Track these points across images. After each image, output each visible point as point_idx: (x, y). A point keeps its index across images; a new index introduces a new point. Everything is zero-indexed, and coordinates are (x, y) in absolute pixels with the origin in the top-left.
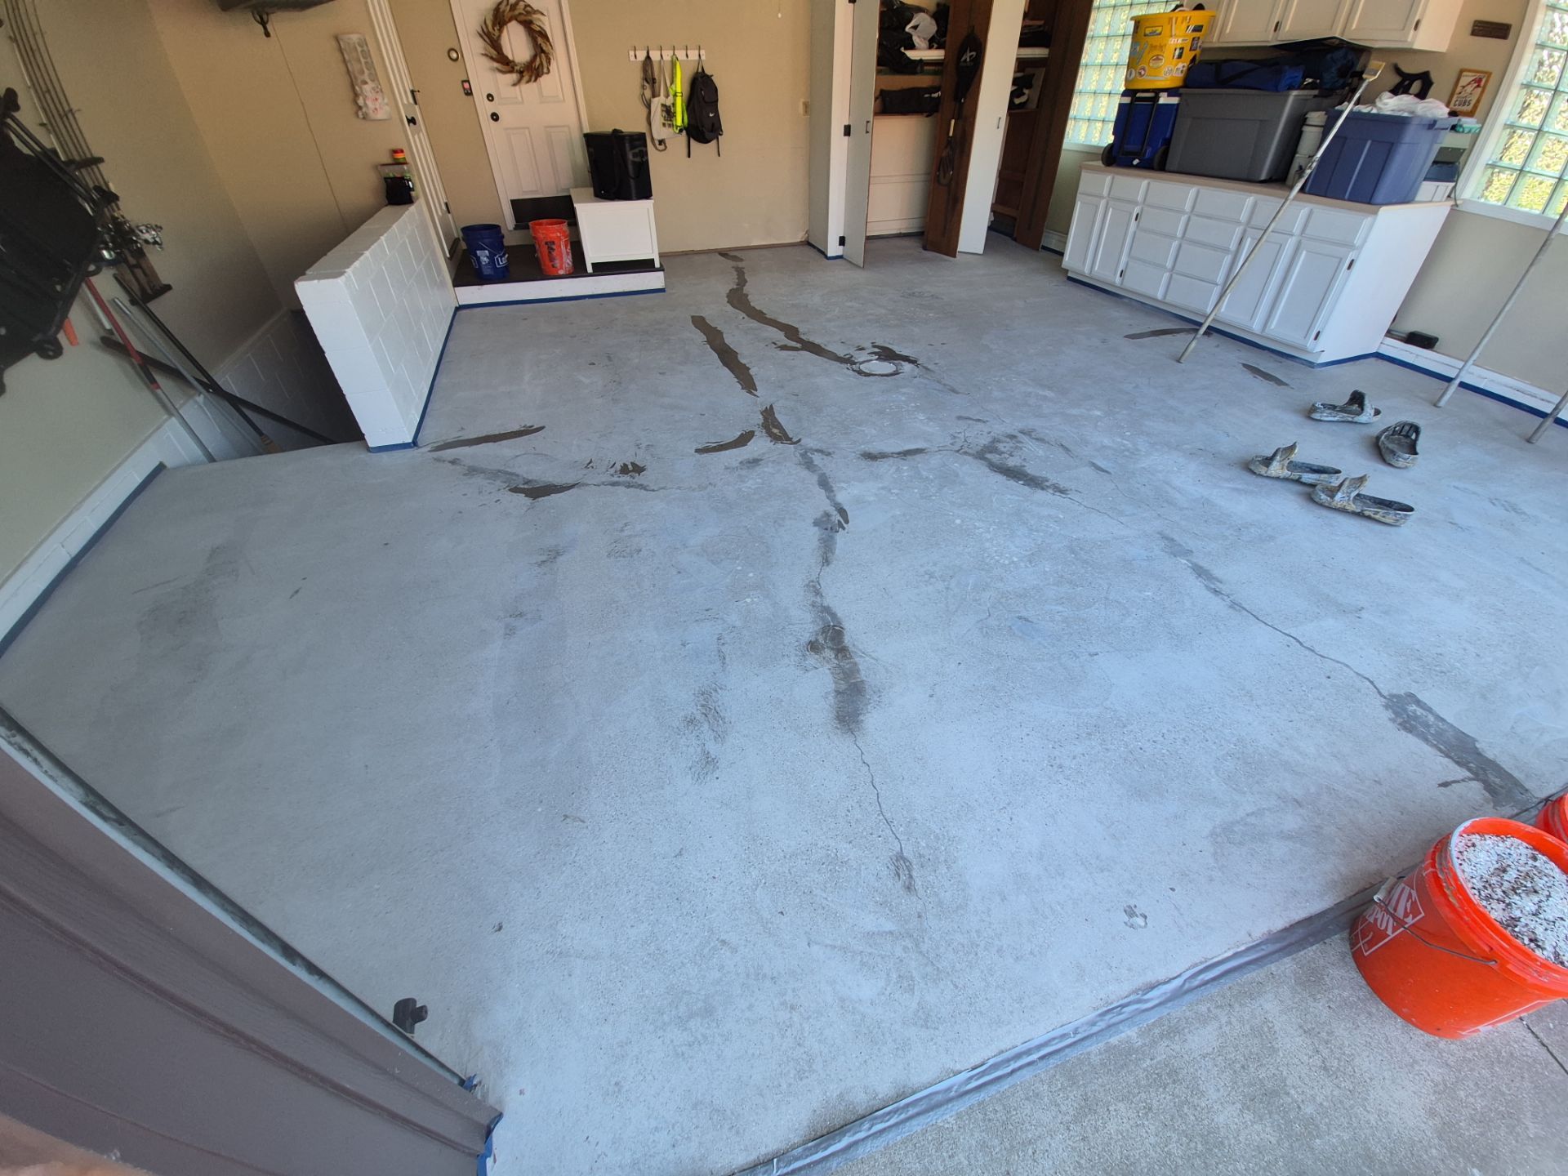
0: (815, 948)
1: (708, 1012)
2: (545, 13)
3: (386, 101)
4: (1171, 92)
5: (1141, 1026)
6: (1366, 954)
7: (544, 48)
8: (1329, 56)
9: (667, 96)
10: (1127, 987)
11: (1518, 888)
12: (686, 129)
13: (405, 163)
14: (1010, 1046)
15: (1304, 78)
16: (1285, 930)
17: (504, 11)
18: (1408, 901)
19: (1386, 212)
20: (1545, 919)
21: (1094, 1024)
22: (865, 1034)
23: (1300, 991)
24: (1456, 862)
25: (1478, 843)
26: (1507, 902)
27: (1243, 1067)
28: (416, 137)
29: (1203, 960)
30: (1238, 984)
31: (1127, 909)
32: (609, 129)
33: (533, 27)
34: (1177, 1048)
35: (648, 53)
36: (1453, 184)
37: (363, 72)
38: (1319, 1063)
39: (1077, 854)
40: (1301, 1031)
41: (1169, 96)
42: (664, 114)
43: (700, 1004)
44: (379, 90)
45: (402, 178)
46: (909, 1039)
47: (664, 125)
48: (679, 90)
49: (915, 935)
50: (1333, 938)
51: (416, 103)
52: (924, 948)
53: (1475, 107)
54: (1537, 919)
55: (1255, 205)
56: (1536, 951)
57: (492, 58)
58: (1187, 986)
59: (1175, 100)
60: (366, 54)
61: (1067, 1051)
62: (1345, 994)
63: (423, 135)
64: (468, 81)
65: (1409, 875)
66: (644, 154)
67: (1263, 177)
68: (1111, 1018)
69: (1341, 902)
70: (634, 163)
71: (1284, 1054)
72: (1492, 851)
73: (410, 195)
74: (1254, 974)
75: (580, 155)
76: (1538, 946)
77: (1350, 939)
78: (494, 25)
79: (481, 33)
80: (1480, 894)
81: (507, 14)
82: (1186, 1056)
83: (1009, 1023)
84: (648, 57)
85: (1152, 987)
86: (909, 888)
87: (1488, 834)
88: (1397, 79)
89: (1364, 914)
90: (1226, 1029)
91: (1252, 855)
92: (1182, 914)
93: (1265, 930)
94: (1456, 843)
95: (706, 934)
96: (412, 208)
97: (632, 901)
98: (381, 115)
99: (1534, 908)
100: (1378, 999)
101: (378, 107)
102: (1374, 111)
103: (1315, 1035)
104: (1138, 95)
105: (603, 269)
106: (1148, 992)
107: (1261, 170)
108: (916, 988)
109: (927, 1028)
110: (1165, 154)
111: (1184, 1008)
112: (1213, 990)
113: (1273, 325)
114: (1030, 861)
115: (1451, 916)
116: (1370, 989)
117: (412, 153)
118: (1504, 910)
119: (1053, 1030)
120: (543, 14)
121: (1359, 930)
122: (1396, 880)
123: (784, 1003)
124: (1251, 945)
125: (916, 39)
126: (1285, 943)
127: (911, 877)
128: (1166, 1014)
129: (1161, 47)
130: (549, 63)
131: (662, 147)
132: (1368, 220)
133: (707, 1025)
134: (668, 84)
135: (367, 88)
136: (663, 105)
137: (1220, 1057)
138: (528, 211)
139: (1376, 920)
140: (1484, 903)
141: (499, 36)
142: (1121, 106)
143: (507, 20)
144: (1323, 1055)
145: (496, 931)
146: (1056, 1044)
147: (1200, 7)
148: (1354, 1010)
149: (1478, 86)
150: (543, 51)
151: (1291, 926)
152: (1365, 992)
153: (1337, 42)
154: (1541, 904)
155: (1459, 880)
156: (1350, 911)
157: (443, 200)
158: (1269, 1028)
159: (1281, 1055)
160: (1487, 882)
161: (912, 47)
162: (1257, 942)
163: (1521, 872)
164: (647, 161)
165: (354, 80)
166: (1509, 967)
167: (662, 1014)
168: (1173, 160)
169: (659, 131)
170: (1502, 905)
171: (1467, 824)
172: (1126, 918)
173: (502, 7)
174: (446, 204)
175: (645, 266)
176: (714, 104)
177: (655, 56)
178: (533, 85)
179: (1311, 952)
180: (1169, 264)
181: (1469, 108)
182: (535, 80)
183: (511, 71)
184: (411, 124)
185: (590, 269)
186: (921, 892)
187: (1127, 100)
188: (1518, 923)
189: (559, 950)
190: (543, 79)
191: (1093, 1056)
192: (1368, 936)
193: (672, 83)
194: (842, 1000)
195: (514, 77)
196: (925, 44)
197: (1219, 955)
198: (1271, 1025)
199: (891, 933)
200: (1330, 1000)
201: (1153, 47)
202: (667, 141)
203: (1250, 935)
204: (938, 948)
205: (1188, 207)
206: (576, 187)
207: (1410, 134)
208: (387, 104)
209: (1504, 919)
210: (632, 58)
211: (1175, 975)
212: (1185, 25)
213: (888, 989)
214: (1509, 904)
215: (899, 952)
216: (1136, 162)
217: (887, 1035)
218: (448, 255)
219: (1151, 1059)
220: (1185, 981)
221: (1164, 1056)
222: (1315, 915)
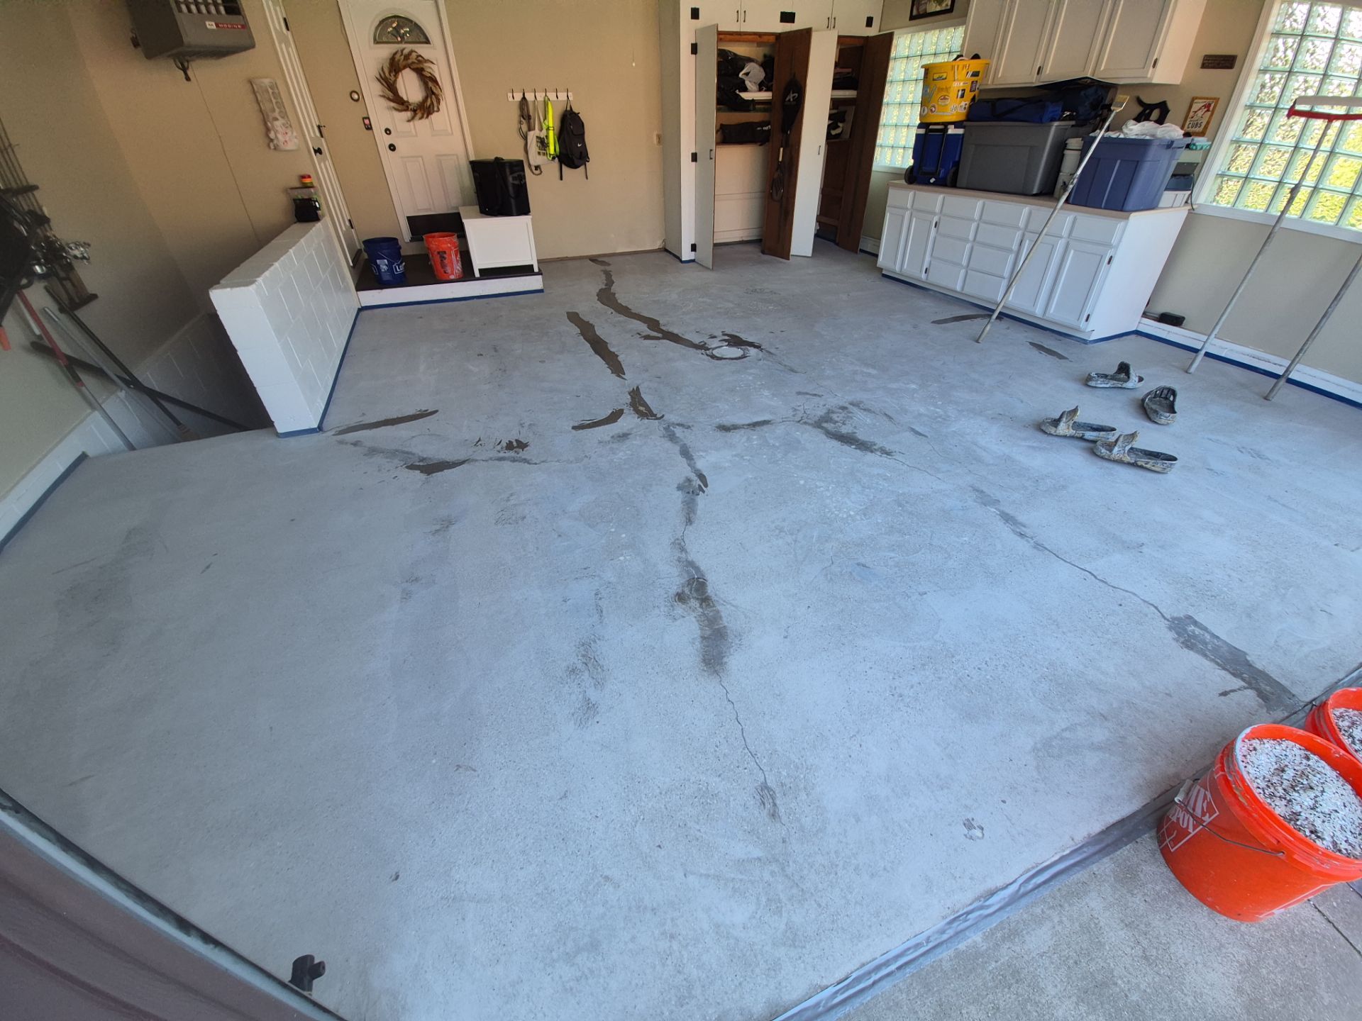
0: (691, 878)
1: (594, 946)
2: (435, 62)
3: (295, 134)
4: (957, 124)
5: (984, 931)
6: (1172, 850)
7: (434, 91)
8: (1082, 93)
9: (541, 129)
10: (969, 896)
11: (1297, 786)
12: (557, 156)
13: (312, 187)
14: (871, 959)
15: (1063, 112)
16: (1103, 832)
17: (399, 60)
18: (1203, 802)
19: (1136, 218)
20: (1322, 812)
21: (943, 932)
22: (739, 957)
23: (1119, 887)
24: (1242, 765)
25: (1258, 747)
26: (1288, 798)
27: (1076, 963)
28: (322, 165)
29: (1034, 865)
30: (1065, 885)
31: (966, 822)
32: (491, 157)
33: (424, 73)
34: (1018, 949)
35: (524, 94)
36: (1190, 192)
37: (274, 110)
38: (1140, 953)
39: (919, 775)
40: (1122, 925)
41: (955, 128)
42: (539, 144)
43: (586, 940)
44: (288, 126)
45: (310, 200)
46: (779, 959)
47: (539, 153)
48: (551, 125)
49: (780, 860)
50: (1143, 837)
51: (322, 136)
52: (789, 871)
53: (1206, 127)
54: (1315, 813)
55: (1030, 213)
56: (1317, 841)
57: (389, 99)
58: (1022, 890)
59: (960, 131)
60: (277, 95)
61: (921, 959)
62: (1158, 888)
63: (329, 163)
64: (369, 118)
65: (1203, 777)
66: (522, 178)
67: (1035, 191)
68: (959, 925)
69: (1148, 803)
70: (513, 184)
71: (1110, 948)
72: (1271, 754)
73: (317, 214)
74: (1079, 875)
75: (467, 179)
76: (1318, 837)
77: (1158, 838)
78: (390, 72)
79: (378, 77)
80: (1265, 793)
81: (402, 63)
82: (1025, 956)
83: (868, 937)
84: (524, 98)
85: (992, 893)
86: (774, 815)
87: (1266, 738)
88: (1139, 109)
89: (1168, 814)
90: (1059, 928)
91: (1069, 766)
92: (1013, 824)
93: (1085, 834)
94: (1240, 748)
95: (590, 871)
96: (319, 225)
97: (521, 844)
98: (290, 146)
99: (1311, 803)
100: (1186, 890)
101: (288, 139)
102: (1122, 136)
103: (1136, 928)
104: (931, 127)
105: (488, 274)
106: (988, 899)
107: (1033, 188)
108: (783, 909)
109: (795, 947)
110: (956, 174)
111: (1021, 911)
112: (1045, 892)
113: (1052, 310)
114: (879, 784)
115: (1242, 814)
116: (1178, 881)
117: (319, 179)
118: (1286, 806)
119: (908, 940)
120: (433, 63)
121: (1164, 829)
122: (1192, 782)
123: (663, 933)
124: (1076, 847)
125: (748, 84)
126: (1103, 845)
127: (775, 805)
128: (1005, 918)
129: (947, 89)
130: (439, 102)
131: (538, 172)
132: (1121, 224)
133: (593, 959)
134: (542, 120)
135: (278, 124)
136: (537, 137)
137: (1056, 955)
138: (422, 225)
139: (1178, 819)
140: (1269, 800)
141: (395, 81)
142: (918, 136)
143: (401, 66)
144: (1143, 945)
145: (393, 880)
146: (912, 953)
147: (976, 57)
148: (1166, 902)
149: (1208, 110)
150: (433, 93)
151: (1107, 829)
152: (1174, 884)
153: (1089, 81)
154: (1317, 799)
155: (1246, 781)
156: (1155, 811)
157: (347, 217)
158: (1096, 924)
159: (1108, 948)
160: (1269, 781)
161: (745, 89)
162: (1079, 845)
163: (1297, 771)
164: (525, 183)
165: (265, 116)
166: (1295, 857)
167: (551, 952)
168: (963, 178)
169: (535, 159)
170: (1284, 802)
171: (1248, 730)
172: (966, 831)
173: (397, 57)
174: (350, 221)
175: (525, 270)
176: (581, 136)
177: (530, 97)
178: (425, 122)
179: (1126, 851)
180: (964, 262)
181: (1201, 129)
182: (427, 117)
183: (407, 109)
184: (318, 154)
185: (477, 274)
186: (784, 819)
187: (922, 131)
188: (1299, 817)
189: (453, 895)
190: (434, 116)
191: (944, 963)
192: (1173, 834)
193: (545, 118)
194: (718, 926)
195: (409, 114)
196: (755, 88)
197: (1048, 860)
198: (1096, 921)
199: (759, 859)
200: (1145, 894)
201: (941, 90)
202: (542, 167)
203: (1073, 840)
204: (801, 870)
205: (976, 216)
206: (464, 205)
207: (1152, 153)
208: (296, 138)
209: (1287, 814)
210: (511, 99)
211: (1011, 881)
212: (965, 71)
213: (759, 912)
214: (1290, 801)
215: (767, 876)
216: (932, 180)
217: (759, 957)
218: (351, 264)
219: (996, 962)
220: (1020, 885)
221: (1007, 958)
222: (1127, 817)
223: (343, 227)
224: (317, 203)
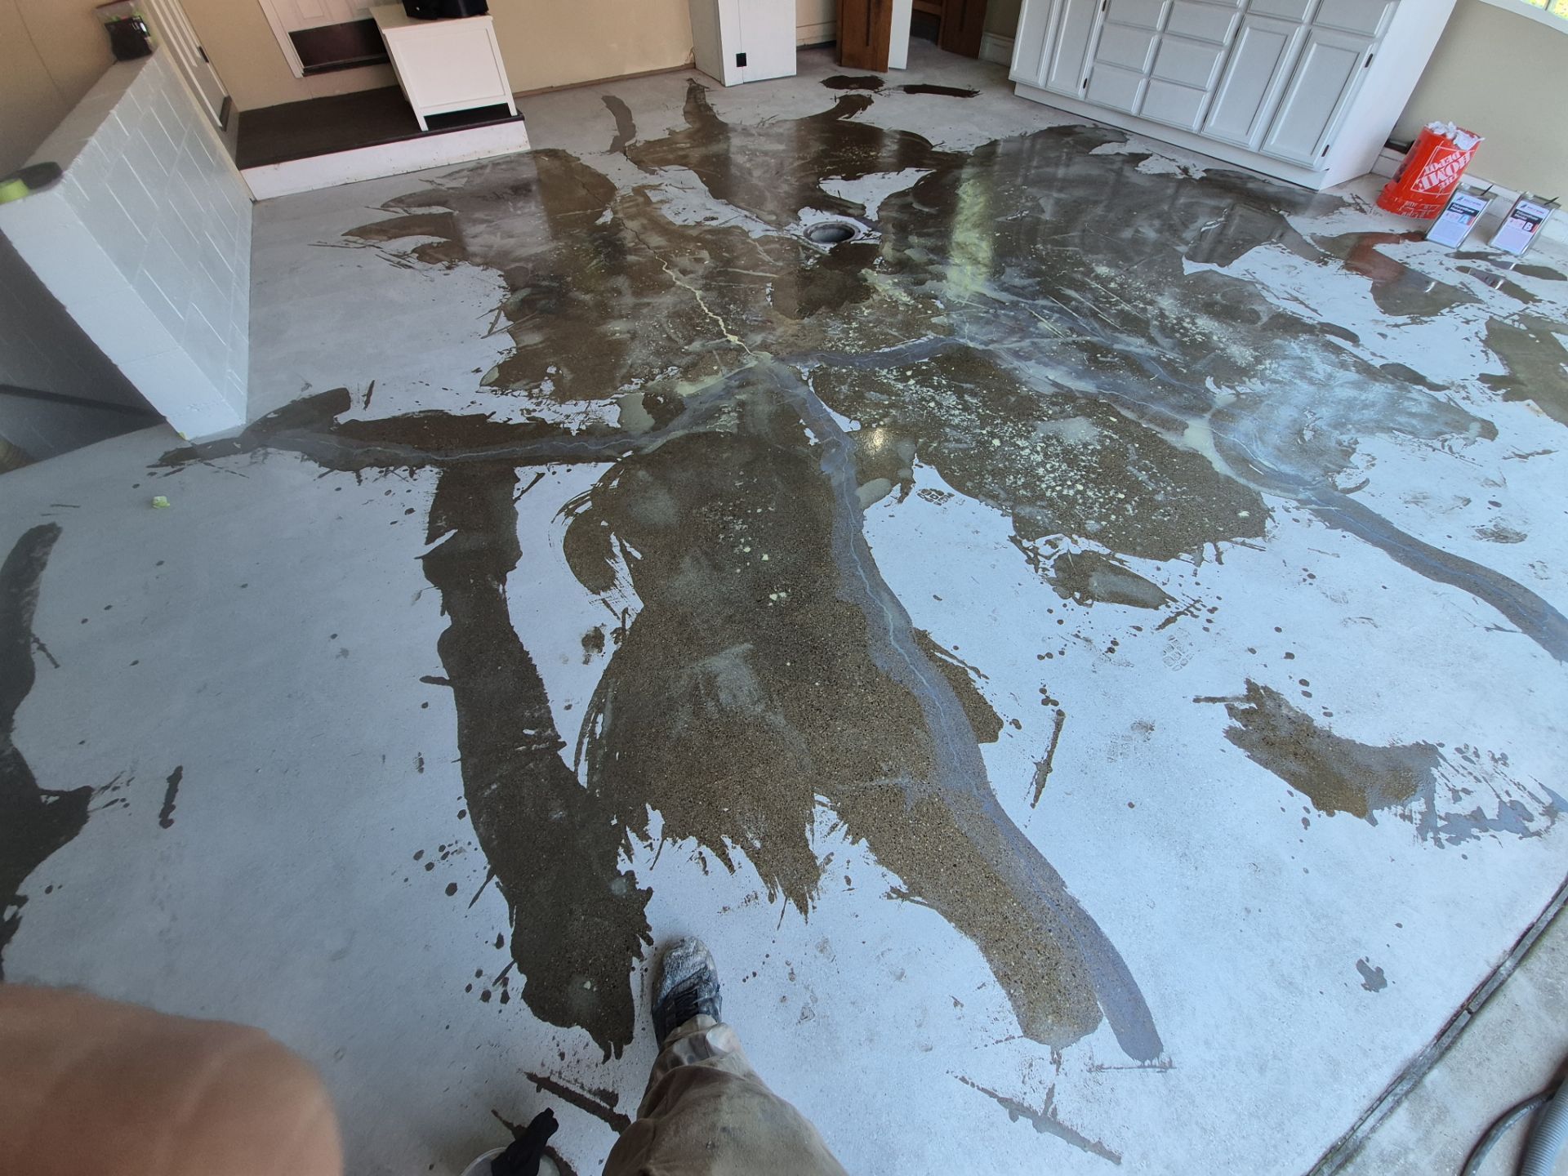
45: (130, 21)
73: (146, 43)
105: (444, 123)
113: (1274, 139)
138: (317, 46)
157: (195, 43)
174: (201, 50)
185: (424, 125)
206: (380, 6)
218: (219, 124)
223: (191, 60)
224: (142, 25)
